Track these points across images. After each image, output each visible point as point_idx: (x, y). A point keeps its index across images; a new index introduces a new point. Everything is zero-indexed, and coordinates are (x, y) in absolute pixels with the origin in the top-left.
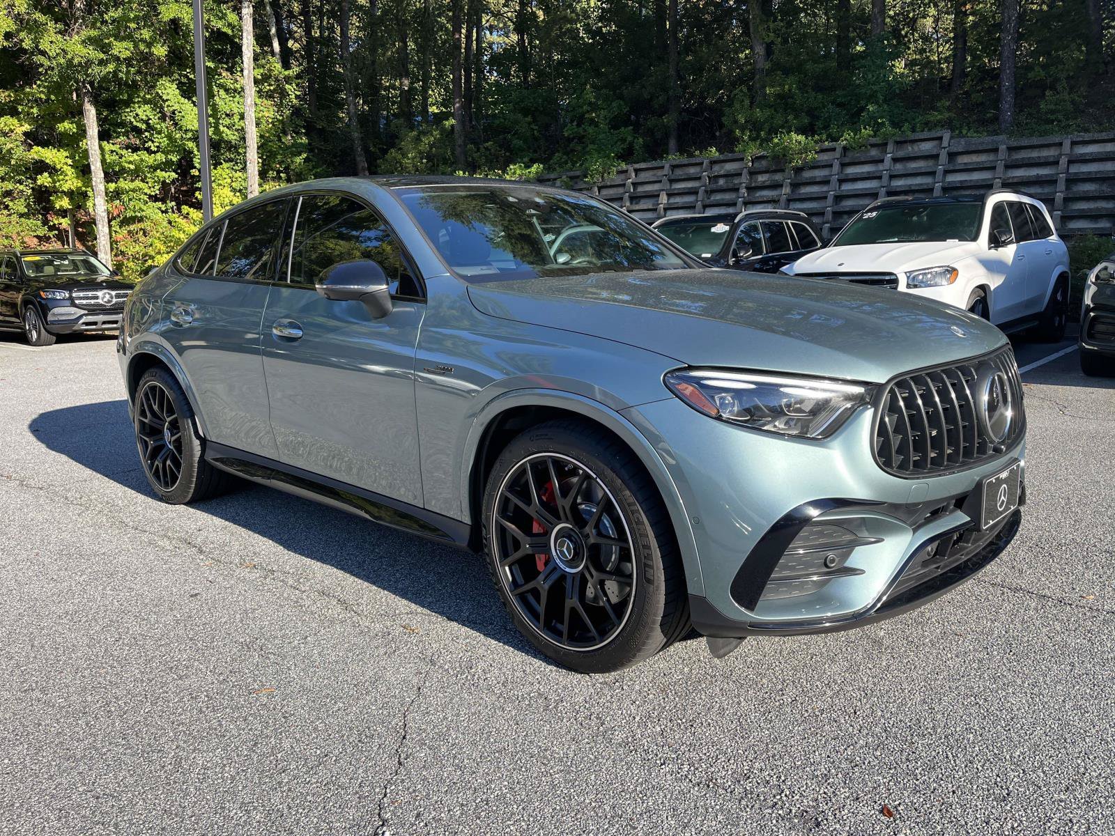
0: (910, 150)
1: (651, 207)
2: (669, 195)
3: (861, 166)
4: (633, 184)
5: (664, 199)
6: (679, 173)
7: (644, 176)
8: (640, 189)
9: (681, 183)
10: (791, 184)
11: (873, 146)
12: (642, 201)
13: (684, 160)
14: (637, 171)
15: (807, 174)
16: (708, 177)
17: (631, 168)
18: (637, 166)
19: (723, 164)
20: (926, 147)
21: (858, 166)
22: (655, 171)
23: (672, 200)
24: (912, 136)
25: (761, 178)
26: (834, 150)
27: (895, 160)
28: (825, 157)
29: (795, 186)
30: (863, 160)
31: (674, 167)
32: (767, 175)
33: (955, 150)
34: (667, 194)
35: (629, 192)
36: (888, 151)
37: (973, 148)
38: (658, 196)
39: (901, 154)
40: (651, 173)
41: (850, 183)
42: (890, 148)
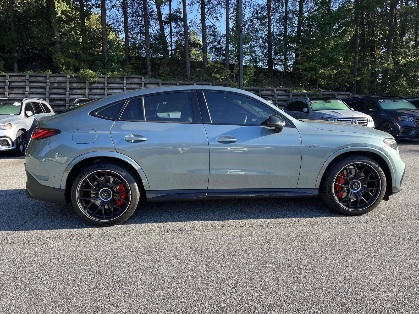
0: (130, 81)
1: (21, 92)
2: (30, 88)
3: (114, 84)
4: (9, 82)
5: (28, 89)
6: (33, 79)
7: (14, 79)
8: (13, 84)
9: (36, 83)
10: (89, 89)
11: (118, 78)
12: (15, 90)
13: (36, 74)
14: (10, 76)
15: (94, 85)
16: (50, 82)
17: (7, 75)
18: (11, 74)
19: (55, 78)
20: (136, 80)
21: (113, 84)
22: (20, 77)
23: (32, 90)
24: (132, 76)
25: (75, 85)
26: (104, 77)
27: (127, 84)
28: (101, 80)
29: (90, 89)
30: (116, 82)
31: (30, 76)
32: (77, 84)
33: (146, 83)
34: (29, 88)
35: (8, 85)
36: (124, 80)
37: (151, 82)
38: (25, 88)
39: (128, 82)
40: (18, 78)
41: (112, 90)
42: (125, 79)
